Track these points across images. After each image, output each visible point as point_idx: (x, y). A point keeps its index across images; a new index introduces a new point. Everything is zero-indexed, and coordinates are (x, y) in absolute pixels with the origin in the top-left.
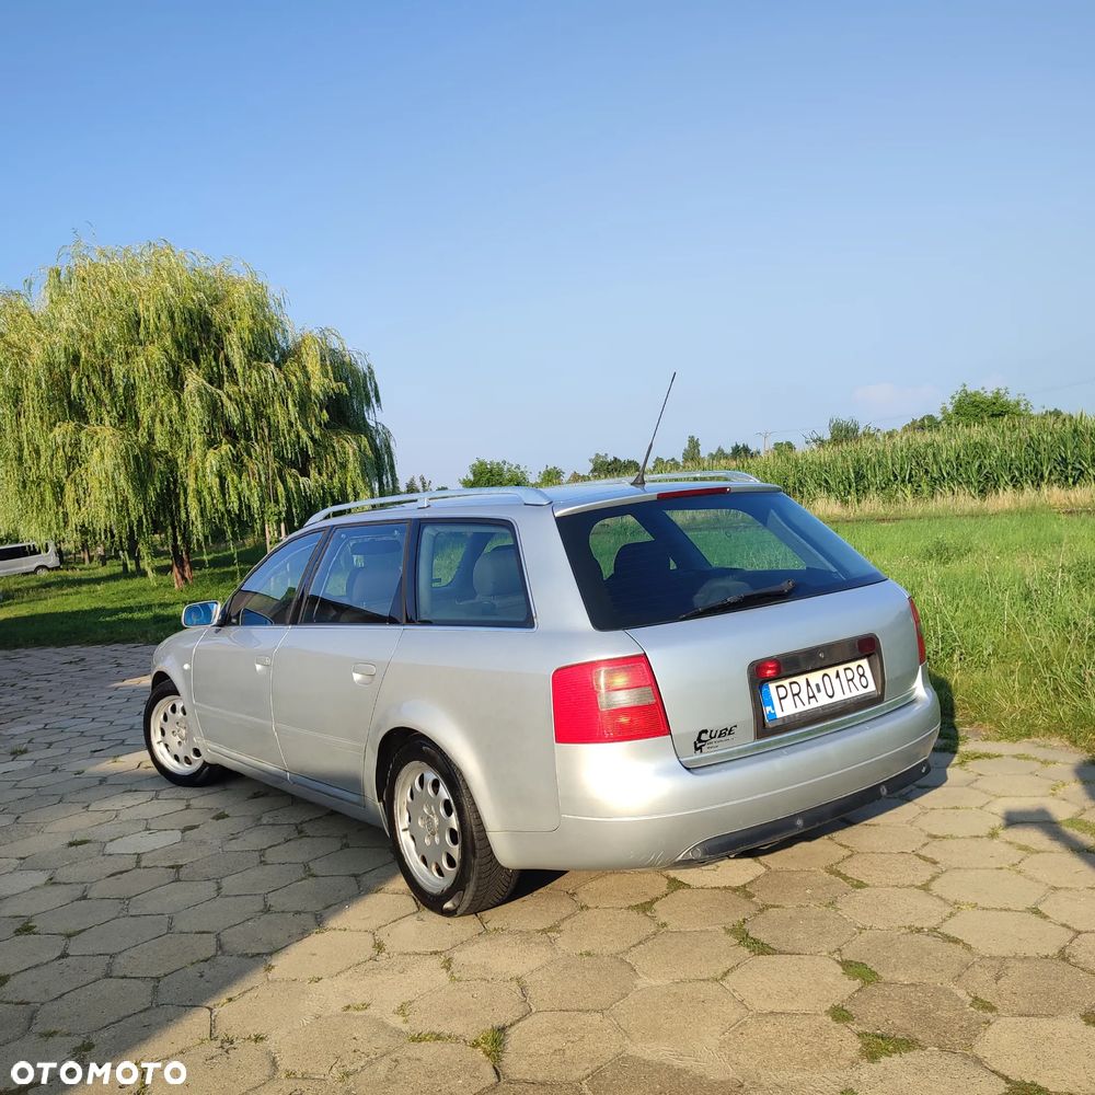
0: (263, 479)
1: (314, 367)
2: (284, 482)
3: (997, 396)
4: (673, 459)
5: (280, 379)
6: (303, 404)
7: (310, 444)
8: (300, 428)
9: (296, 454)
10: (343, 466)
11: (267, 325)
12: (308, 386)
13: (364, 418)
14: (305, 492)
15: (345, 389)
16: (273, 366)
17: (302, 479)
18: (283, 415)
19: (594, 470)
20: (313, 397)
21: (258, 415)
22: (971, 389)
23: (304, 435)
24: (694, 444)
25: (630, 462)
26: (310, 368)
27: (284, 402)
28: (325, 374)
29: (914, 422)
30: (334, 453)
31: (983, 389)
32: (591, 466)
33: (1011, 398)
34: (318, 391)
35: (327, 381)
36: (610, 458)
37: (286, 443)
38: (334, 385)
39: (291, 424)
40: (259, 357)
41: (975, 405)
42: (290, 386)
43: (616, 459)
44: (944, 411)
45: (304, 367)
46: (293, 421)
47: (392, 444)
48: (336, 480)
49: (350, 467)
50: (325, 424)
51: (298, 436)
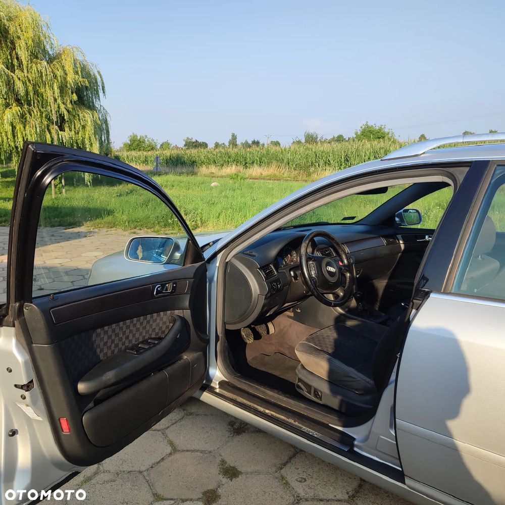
0: (38, 130)
1: (69, 68)
2: (50, 133)
3: (380, 129)
4: (224, 144)
5: (50, 72)
6: (62, 89)
7: (66, 113)
8: (60, 103)
9: (57, 117)
10: (84, 127)
11: (42, 38)
12: (65, 79)
13: (93, 103)
14: (63, 141)
15: (87, 82)
16: (46, 63)
17: (60, 133)
18: (50, 93)
19: (185, 145)
20: (68, 85)
21: (36, 93)
22: (370, 124)
23: (62, 107)
24: (234, 137)
25: (203, 143)
26: (67, 68)
27: (52, 86)
28: (77, 73)
29: (334, 138)
30: (79, 120)
31: (375, 124)
32: (184, 143)
33: (386, 130)
34: (71, 81)
35: (77, 76)
36: (194, 140)
37: (51, 111)
38: (81, 79)
39: (55, 100)
40: (37, 57)
41: (371, 132)
42: (55, 77)
43: (197, 141)
44: (356, 133)
45: (63, 67)
46: (57, 97)
47: (108, 119)
48: (80, 135)
49: (88, 128)
50: (75, 102)
51: (59, 107)
